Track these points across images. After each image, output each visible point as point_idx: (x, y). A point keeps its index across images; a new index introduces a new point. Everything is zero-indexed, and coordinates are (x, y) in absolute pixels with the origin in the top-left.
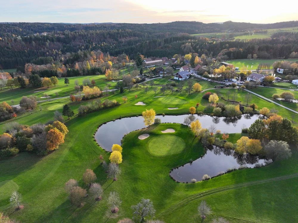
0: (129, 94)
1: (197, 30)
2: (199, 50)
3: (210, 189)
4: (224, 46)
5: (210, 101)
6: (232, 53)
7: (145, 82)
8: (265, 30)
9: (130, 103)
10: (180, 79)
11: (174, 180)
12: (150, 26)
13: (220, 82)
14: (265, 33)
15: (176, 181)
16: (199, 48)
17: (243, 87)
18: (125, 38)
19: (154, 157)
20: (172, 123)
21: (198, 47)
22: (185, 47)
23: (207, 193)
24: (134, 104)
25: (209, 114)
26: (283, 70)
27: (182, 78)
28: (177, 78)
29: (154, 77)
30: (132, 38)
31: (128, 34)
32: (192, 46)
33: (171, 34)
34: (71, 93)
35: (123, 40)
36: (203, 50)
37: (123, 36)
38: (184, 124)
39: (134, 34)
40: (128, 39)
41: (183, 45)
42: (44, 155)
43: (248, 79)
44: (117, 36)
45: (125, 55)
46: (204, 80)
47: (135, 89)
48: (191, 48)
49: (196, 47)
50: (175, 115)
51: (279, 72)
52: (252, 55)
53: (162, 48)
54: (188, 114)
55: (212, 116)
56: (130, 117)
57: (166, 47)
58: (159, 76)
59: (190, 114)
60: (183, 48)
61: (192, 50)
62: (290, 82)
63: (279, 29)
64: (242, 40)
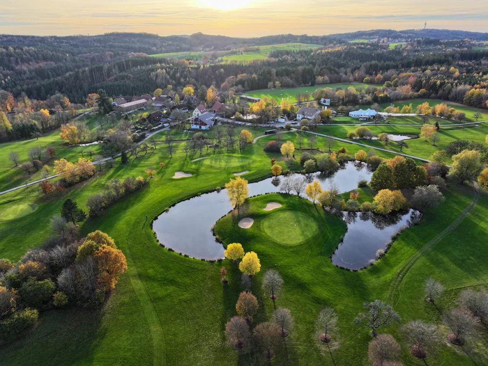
0: (142, 162)
1: (154, 49)
2: (182, 80)
3: (401, 265)
4: (217, 72)
5: (283, 153)
6: (246, 82)
7: (146, 139)
8: (257, 47)
9: (162, 177)
10: (203, 128)
11: (349, 270)
12: (66, 41)
13: (265, 125)
14: (257, 51)
15: (351, 271)
16: (181, 76)
17: (304, 128)
18: (26, 64)
19: (291, 247)
20: (264, 194)
21: (178, 75)
22: (157, 76)
23: (404, 272)
24: (171, 178)
25: (299, 172)
26: (329, 100)
27: (206, 125)
28: (198, 127)
29: (157, 130)
30: (42, 64)
31: (31, 56)
32: (169, 74)
33: (115, 55)
34: (16, 179)
35: (25, 67)
36: (188, 79)
37: (21, 60)
38: (281, 192)
39: (43, 56)
40: (34, 66)
41: (154, 73)
42: (101, 303)
43: (299, 116)
44: (10, 61)
45: (62, 96)
46: (240, 125)
47: (143, 153)
48: (168, 77)
49: (175, 75)
50: (255, 182)
51: (324, 104)
52: (274, 83)
53: (116, 79)
54: (271, 177)
55: (303, 174)
56: (189, 199)
57: (123, 78)
58: (163, 127)
59: (274, 176)
60: (154, 79)
61: (170, 80)
62: (347, 115)
63: (271, 46)
64: (240, 62)
